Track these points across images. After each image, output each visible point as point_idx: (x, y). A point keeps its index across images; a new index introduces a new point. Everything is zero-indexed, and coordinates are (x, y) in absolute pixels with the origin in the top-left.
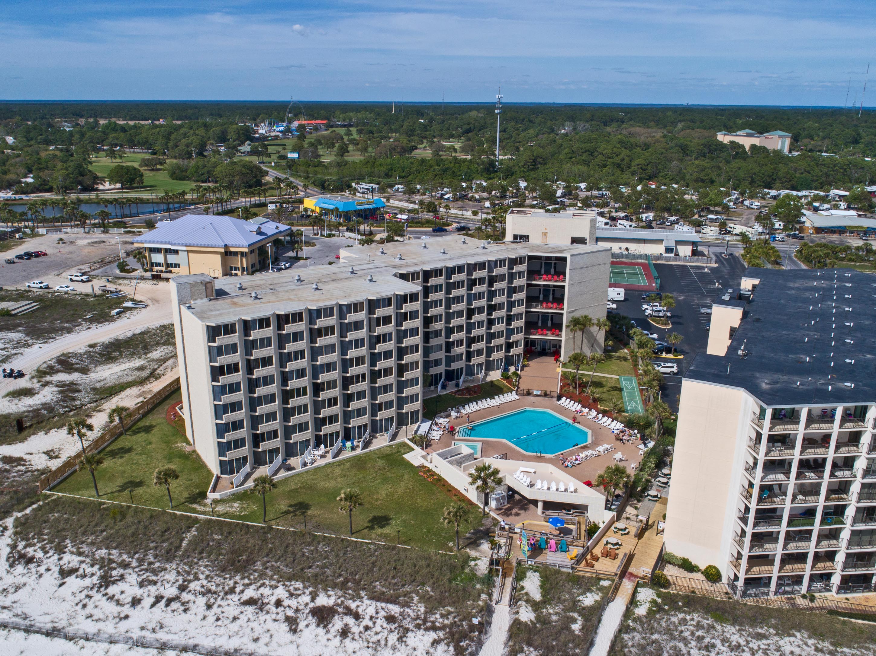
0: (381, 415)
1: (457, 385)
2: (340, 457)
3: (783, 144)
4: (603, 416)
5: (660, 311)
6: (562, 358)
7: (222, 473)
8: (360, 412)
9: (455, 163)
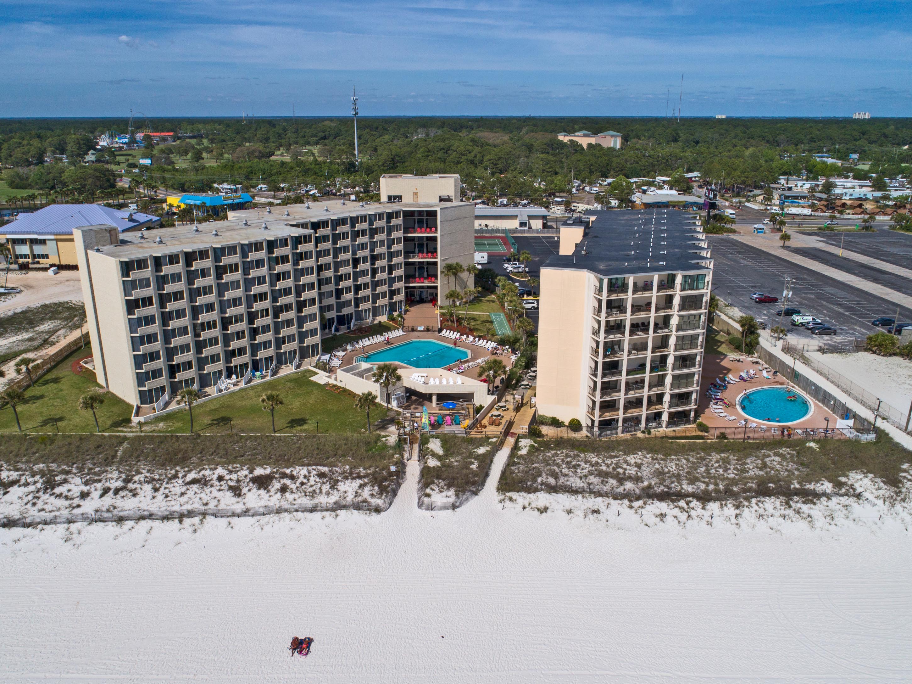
0: (286, 348)
1: (349, 328)
2: (252, 383)
3: (615, 142)
4: (479, 340)
5: (519, 267)
6: (439, 302)
7: (142, 403)
8: (266, 345)
9: (315, 165)
